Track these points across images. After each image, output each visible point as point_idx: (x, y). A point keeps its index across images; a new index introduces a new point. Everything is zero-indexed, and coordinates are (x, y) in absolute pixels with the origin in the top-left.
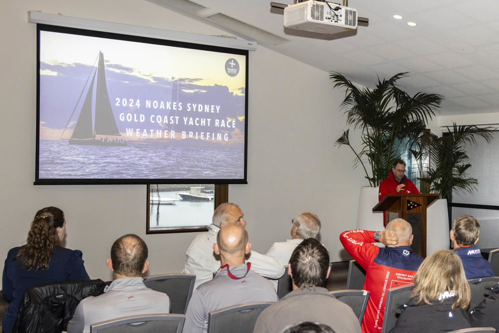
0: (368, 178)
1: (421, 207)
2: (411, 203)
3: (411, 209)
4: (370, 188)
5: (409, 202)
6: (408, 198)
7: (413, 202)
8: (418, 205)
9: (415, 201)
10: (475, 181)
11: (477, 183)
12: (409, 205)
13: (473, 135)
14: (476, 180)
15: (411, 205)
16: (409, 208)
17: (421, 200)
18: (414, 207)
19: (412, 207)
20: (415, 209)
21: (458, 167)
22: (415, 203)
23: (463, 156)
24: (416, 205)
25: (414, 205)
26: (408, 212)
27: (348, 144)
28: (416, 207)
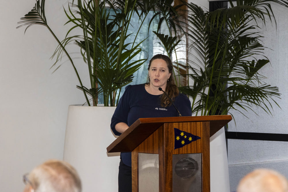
0: (82, 88)
1: (199, 141)
2: (182, 134)
3: (182, 146)
4: (87, 108)
5: (177, 132)
6: (175, 125)
7: (185, 133)
8: (195, 138)
9: (189, 132)
10: (275, 91)
11: (278, 94)
12: (178, 138)
13: (269, 6)
14: (276, 88)
15: (182, 138)
16: (178, 145)
17: (199, 130)
18: (187, 142)
19: (183, 142)
20: (189, 145)
21: (244, 65)
22: (189, 135)
23: (252, 44)
24: (190, 139)
25: (188, 138)
26: (176, 151)
27: (45, 23)
28: (191, 142)
